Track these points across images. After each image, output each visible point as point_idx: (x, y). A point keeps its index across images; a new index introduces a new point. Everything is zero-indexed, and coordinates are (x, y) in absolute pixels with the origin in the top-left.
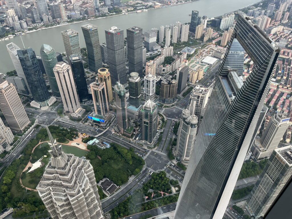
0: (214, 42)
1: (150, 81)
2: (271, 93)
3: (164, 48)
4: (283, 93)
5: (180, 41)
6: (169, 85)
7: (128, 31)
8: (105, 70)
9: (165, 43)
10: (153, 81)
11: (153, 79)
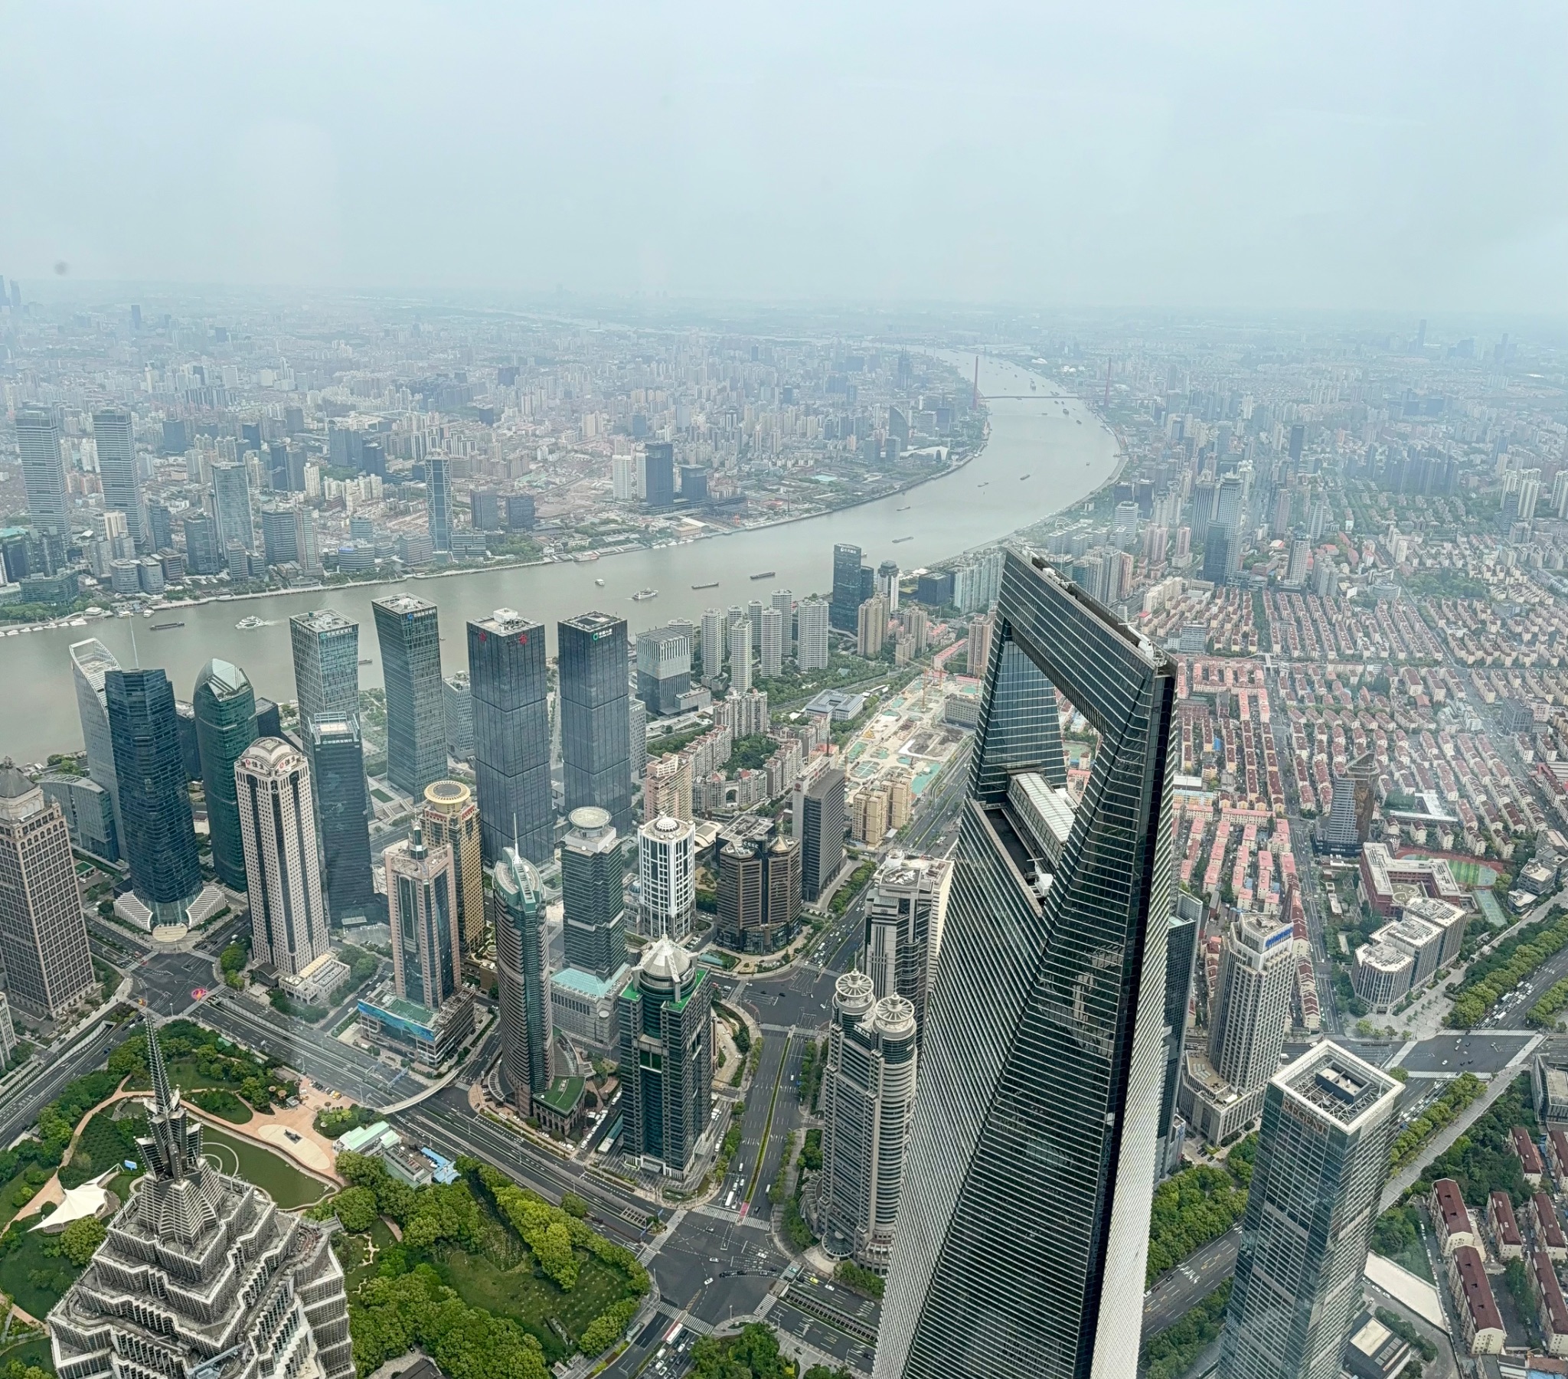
0: (938, 662)
1: (665, 849)
2: (1199, 837)
3: (724, 700)
4: (1242, 830)
5: (797, 669)
6: (760, 862)
7: (563, 628)
8: (456, 791)
9: (729, 679)
10: (683, 847)
11: (682, 839)
